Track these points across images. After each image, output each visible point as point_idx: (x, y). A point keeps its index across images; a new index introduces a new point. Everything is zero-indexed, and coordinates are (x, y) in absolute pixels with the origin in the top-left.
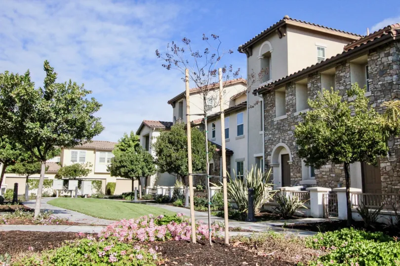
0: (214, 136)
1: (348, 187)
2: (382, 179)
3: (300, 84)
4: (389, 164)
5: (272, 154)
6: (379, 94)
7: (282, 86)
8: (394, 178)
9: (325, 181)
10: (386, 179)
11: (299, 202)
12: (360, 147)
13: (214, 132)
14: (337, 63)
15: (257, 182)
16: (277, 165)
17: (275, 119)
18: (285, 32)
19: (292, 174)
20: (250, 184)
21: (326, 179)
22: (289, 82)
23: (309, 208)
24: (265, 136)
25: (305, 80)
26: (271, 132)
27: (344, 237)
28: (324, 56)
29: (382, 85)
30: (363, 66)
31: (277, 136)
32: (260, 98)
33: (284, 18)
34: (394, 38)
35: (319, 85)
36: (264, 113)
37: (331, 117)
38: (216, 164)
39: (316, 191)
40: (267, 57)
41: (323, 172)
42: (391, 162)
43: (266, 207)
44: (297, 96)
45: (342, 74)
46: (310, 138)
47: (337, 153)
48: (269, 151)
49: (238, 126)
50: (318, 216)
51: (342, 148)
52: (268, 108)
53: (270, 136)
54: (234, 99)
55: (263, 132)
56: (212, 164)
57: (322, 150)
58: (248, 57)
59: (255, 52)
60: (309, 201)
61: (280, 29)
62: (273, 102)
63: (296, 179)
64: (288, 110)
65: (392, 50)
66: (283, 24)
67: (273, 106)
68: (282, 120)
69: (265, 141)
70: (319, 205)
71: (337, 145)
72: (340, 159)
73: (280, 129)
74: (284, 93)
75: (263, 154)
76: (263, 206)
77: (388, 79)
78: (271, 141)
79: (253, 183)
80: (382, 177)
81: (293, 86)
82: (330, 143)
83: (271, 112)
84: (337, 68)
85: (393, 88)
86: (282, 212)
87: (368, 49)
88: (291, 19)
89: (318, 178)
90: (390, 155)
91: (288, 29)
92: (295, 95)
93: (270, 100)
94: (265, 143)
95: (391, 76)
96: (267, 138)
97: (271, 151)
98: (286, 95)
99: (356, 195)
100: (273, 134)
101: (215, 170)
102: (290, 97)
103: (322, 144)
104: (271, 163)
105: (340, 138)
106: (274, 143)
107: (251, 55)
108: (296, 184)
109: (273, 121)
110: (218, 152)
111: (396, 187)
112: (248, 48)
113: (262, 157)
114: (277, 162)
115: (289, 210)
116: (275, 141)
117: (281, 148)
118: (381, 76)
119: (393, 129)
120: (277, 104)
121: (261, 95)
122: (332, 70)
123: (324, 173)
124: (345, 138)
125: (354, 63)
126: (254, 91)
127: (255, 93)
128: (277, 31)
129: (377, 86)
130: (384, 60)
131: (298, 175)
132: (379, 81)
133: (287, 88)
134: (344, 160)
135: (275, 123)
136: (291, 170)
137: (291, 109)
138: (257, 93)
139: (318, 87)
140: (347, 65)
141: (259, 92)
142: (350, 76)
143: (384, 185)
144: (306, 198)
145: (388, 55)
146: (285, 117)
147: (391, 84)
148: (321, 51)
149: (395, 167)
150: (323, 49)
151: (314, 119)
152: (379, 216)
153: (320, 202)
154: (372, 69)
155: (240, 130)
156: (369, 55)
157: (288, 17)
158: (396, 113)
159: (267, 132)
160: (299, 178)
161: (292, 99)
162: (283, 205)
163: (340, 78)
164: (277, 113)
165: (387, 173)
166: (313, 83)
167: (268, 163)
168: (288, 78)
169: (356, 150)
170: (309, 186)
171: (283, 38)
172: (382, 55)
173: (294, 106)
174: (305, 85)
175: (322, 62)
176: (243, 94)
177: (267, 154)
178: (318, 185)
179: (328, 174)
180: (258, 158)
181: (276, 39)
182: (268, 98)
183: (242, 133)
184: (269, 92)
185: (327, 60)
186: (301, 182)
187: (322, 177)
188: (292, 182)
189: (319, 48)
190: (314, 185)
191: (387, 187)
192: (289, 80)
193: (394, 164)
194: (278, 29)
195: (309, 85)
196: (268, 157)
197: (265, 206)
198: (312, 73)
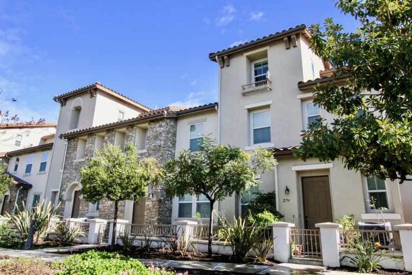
0: (16, 169)
1: (115, 219)
2: (145, 214)
3: (99, 136)
4: (151, 202)
5: (67, 190)
6: (152, 152)
7: (85, 135)
8: (153, 213)
9: (106, 214)
10: (148, 213)
11: (79, 231)
12: (127, 188)
13: (16, 166)
14: (128, 125)
15: (45, 214)
16: (69, 200)
17: (75, 161)
18: (96, 94)
19: (81, 208)
20: (38, 216)
21: (107, 213)
22: (91, 132)
23: (87, 236)
24: (63, 174)
25: (103, 134)
26: (69, 171)
27: (86, 258)
28: (123, 118)
29: (155, 146)
30: (145, 130)
31: (74, 175)
32: (65, 142)
33: (96, 84)
34: (165, 116)
35: (113, 139)
36: (67, 154)
37: (110, 164)
38: (11, 195)
39: (95, 222)
40: (78, 110)
41: (105, 206)
42: (153, 201)
43: (51, 237)
44: (95, 144)
45: (130, 134)
46: (92, 179)
47: (110, 192)
48: (65, 187)
49: (42, 163)
50: (93, 242)
51: (114, 189)
52: (70, 151)
53: (68, 174)
54: (44, 139)
55: (62, 171)
56: (8, 196)
57: (98, 189)
58: (62, 106)
59: (68, 103)
60: (88, 230)
61: (92, 91)
62: (75, 146)
63: (84, 212)
64: (86, 155)
65: (164, 124)
66: (95, 88)
67: (75, 149)
68: (80, 162)
69: (63, 178)
70: (96, 234)
71: (111, 186)
72: (111, 196)
73: (77, 169)
74: (86, 141)
75: (59, 190)
76: (48, 234)
77: (158, 142)
78: (68, 179)
79: (41, 214)
80: (146, 212)
81: (94, 137)
82: (106, 184)
83: (72, 155)
84: (128, 128)
85: (161, 149)
86: (62, 241)
87: (149, 119)
88: (101, 85)
89: (101, 211)
90: (153, 196)
91: (98, 92)
92: (94, 144)
93: (73, 145)
94: (63, 180)
95: (161, 141)
96: (65, 176)
97: (66, 188)
98: (87, 143)
99: (124, 226)
100: (71, 173)
101: (10, 201)
102: (90, 145)
103: (99, 185)
104: (65, 198)
105: (114, 181)
106: (71, 181)
107: (65, 105)
108: (82, 216)
109: (72, 162)
110: (16, 185)
111: (153, 220)
112: (63, 100)
113: (58, 192)
114: (71, 197)
115: (69, 238)
116: (71, 179)
117: (76, 185)
118: (154, 140)
119: (147, 177)
120: (78, 149)
121: (67, 140)
122: (124, 130)
123: (106, 208)
124: (118, 181)
125: (139, 127)
126: (61, 135)
127: (61, 137)
128: (89, 91)
129: (151, 146)
130: (158, 129)
131: (86, 208)
132: (153, 143)
133: (88, 138)
134: (114, 198)
135: (74, 164)
136: (81, 204)
137: (89, 155)
138: (63, 138)
139: (112, 140)
140: (135, 128)
141: (64, 137)
142: (135, 136)
143: (146, 217)
144: (86, 227)
145: (161, 126)
146: (84, 160)
147: (160, 146)
148: (122, 114)
149: (155, 205)
150: (123, 113)
151: (96, 164)
152: (135, 241)
153: (96, 231)
154: (150, 133)
155: (43, 166)
156: (149, 124)
157: (99, 83)
158: (150, 167)
159: (66, 171)
160: (86, 211)
161: (91, 147)
162: (64, 234)
163: (128, 136)
164: (78, 156)
165: (149, 209)
166: (109, 136)
167: (62, 197)
168: (90, 130)
169: (124, 191)
170: (92, 218)
171: (93, 98)
172: (157, 125)
173: (91, 152)
174: (103, 137)
175: (121, 121)
176: (53, 136)
177: (62, 190)
178: (100, 217)
179: (109, 208)
180: (55, 193)
181: (87, 97)
182: (72, 143)
183: (44, 170)
184: (73, 138)
185: (125, 120)
186: (87, 215)
187: (104, 211)
188: (79, 215)
189: (120, 112)
190: (97, 217)
191: (148, 219)
192: (91, 131)
193: (154, 203)
194: (90, 90)
195: (106, 138)
196: (63, 192)
197: (50, 235)
198: (110, 129)
